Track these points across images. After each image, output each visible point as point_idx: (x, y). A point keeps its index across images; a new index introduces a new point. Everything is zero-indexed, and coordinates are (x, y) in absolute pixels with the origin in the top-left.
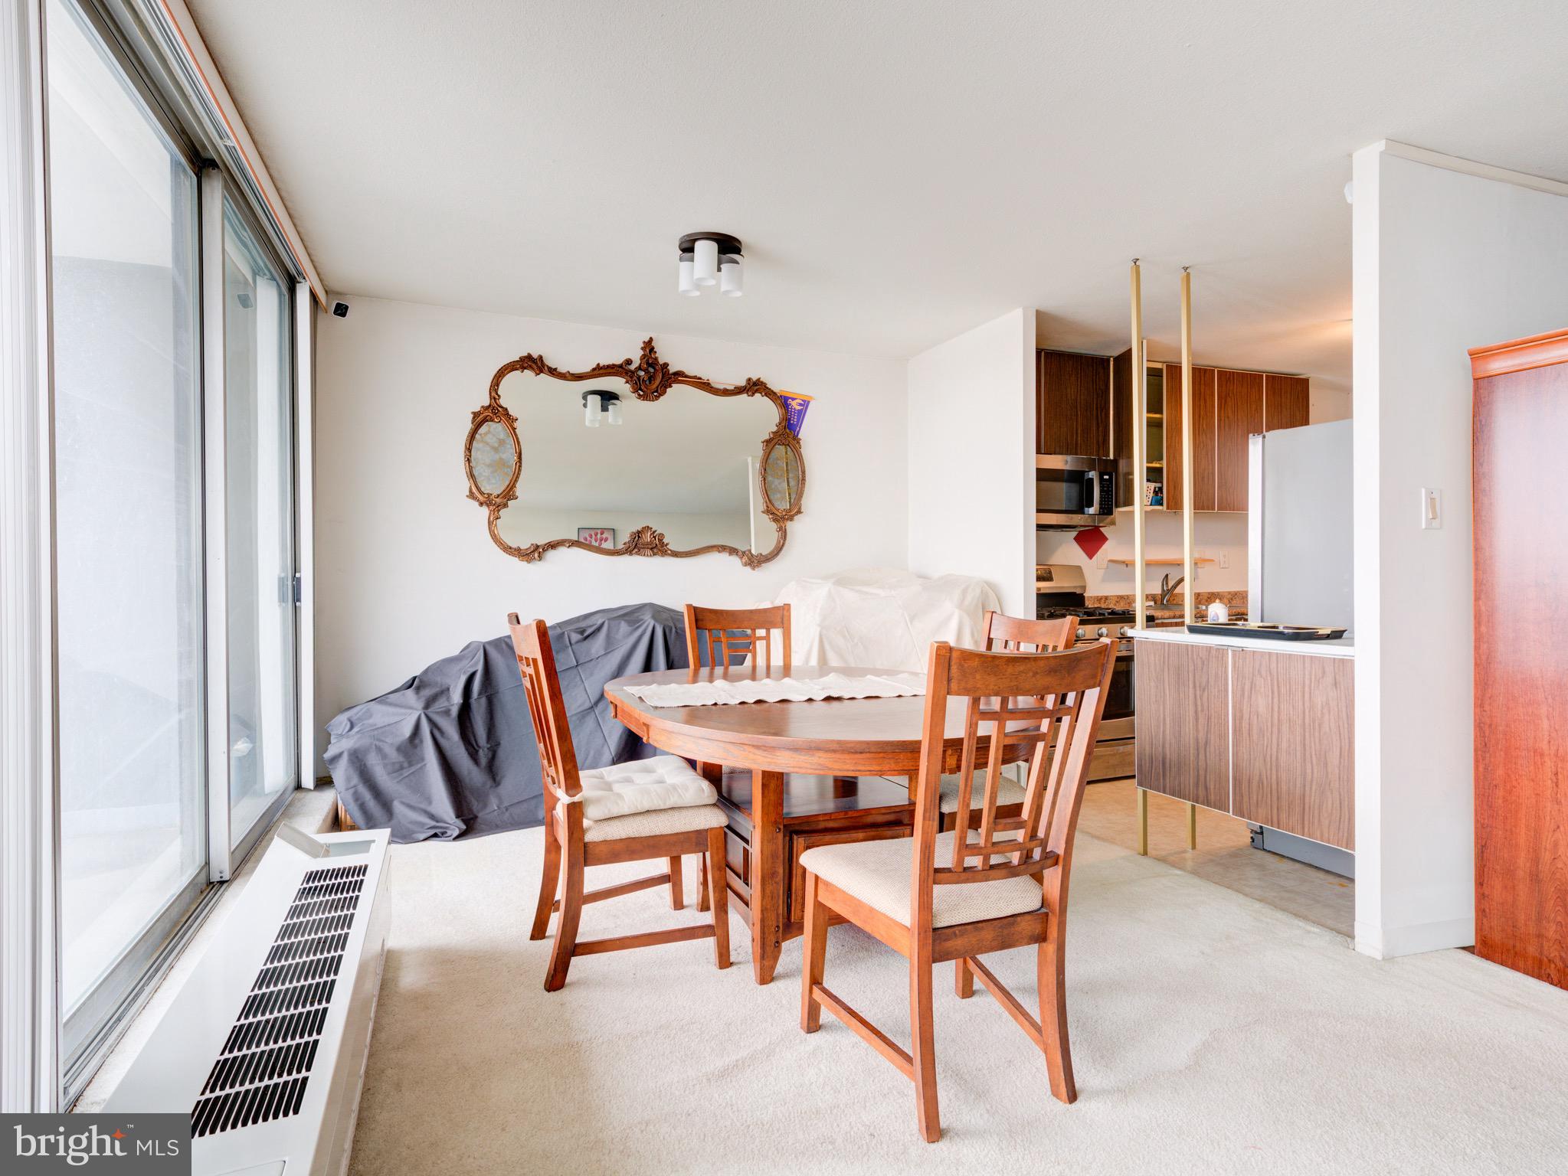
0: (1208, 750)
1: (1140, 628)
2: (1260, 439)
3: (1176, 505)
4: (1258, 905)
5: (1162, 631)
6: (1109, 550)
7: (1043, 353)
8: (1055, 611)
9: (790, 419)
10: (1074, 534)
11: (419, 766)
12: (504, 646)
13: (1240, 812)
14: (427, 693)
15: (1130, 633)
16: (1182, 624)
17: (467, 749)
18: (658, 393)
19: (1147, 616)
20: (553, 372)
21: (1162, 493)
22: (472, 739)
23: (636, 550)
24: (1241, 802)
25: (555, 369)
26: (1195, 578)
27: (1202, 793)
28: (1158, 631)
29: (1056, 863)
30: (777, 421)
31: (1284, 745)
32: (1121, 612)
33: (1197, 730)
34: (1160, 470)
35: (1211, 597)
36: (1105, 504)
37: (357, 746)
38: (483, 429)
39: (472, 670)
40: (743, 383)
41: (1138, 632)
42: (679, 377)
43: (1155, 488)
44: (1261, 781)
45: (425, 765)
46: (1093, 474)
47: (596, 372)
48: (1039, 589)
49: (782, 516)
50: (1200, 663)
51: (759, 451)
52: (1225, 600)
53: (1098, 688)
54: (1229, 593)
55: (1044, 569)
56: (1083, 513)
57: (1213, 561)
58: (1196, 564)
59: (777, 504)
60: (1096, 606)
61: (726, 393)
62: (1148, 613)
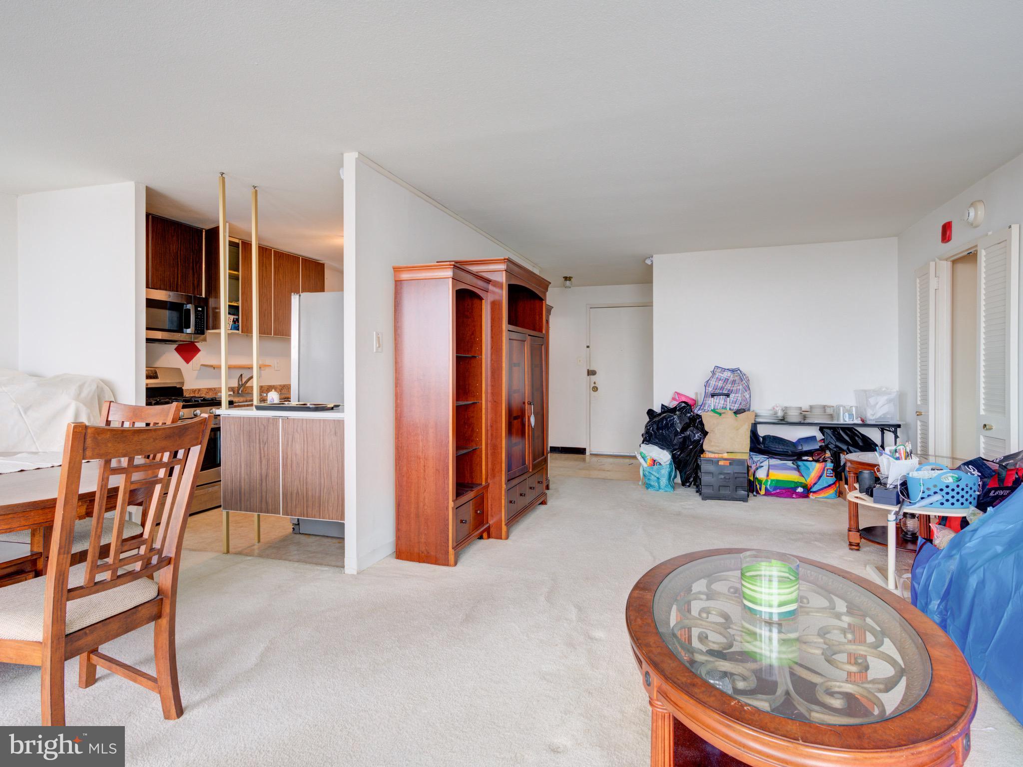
0: (268, 479)
1: (225, 408)
2: (297, 296)
3: (248, 331)
4: (296, 564)
5: (238, 410)
6: (200, 358)
7: (150, 217)
8: (160, 400)
10: (175, 346)
13: (286, 513)
15: (218, 412)
16: (252, 405)
19: (229, 401)
21: (238, 322)
24: (287, 507)
26: (259, 376)
27: (264, 506)
28: (236, 410)
29: (169, 563)
31: (310, 470)
32: (210, 399)
33: (261, 468)
34: (237, 307)
35: (269, 388)
36: (199, 327)
41: (223, 411)
43: (234, 319)
44: (298, 493)
46: (189, 306)
48: (147, 385)
50: (262, 427)
52: (278, 390)
53: (200, 446)
54: (280, 386)
55: (151, 371)
56: (183, 332)
57: (270, 366)
58: (260, 368)
60: (192, 395)
62: (229, 399)
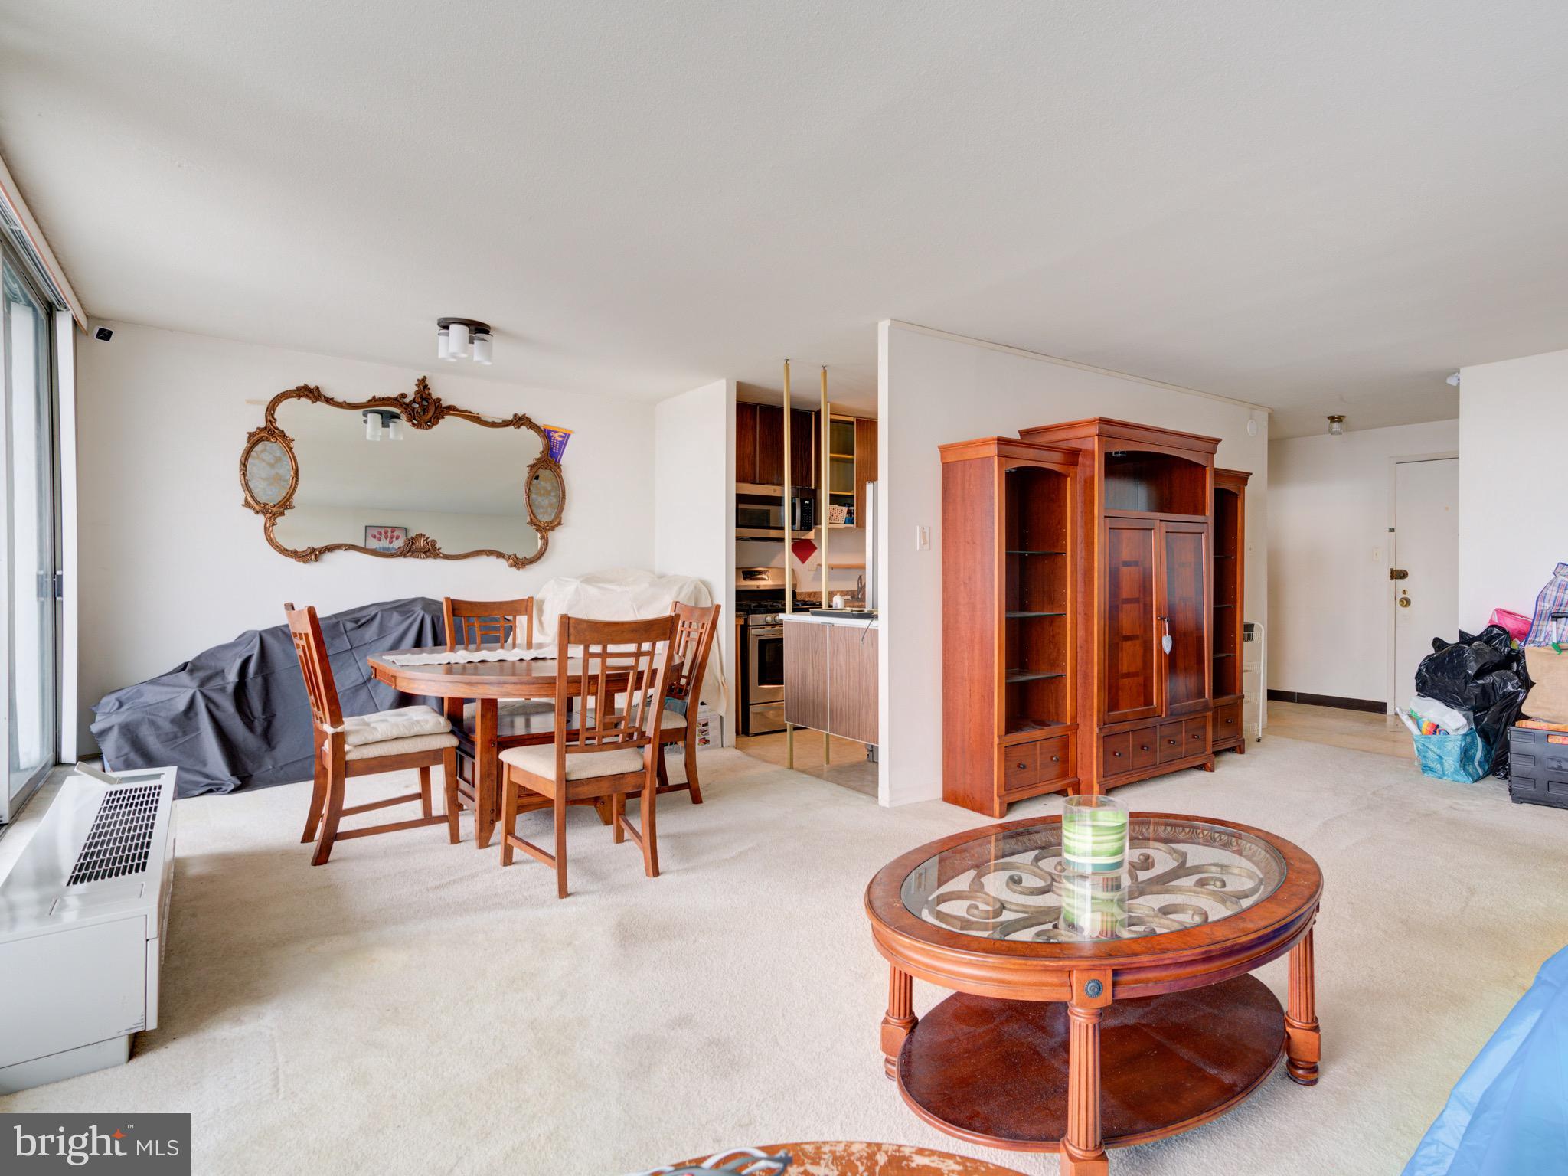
0: (819, 692)
6: (817, 558)
9: (552, 449)
11: (193, 735)
12: (280, 633)
14: (202, 674)
15: (781, 616)
17: (242, 719)
18: (434, 421)
20: (329, 401)
21: (853, 515)
22: (248, 711)
23: (410, 553)
25: (332, 399)
30: (541, 449)
31: (851, 684)
33: (814, 679)
34: (851, 497)
36: (805, 523)
37: (128, 720)
38: (259, 447)
39: (247, 655)
40: (510, 417)
41: (786, 615)
42: (451, 410)
43: (847, 511)
45: (200, 734)
46: (796, 500)
47: (373, 403)
49: (545, 528)
50: (815, 635)
51: (524, 474)
59: (540, 517)
60: (806, 599)
61: (494, 425)
